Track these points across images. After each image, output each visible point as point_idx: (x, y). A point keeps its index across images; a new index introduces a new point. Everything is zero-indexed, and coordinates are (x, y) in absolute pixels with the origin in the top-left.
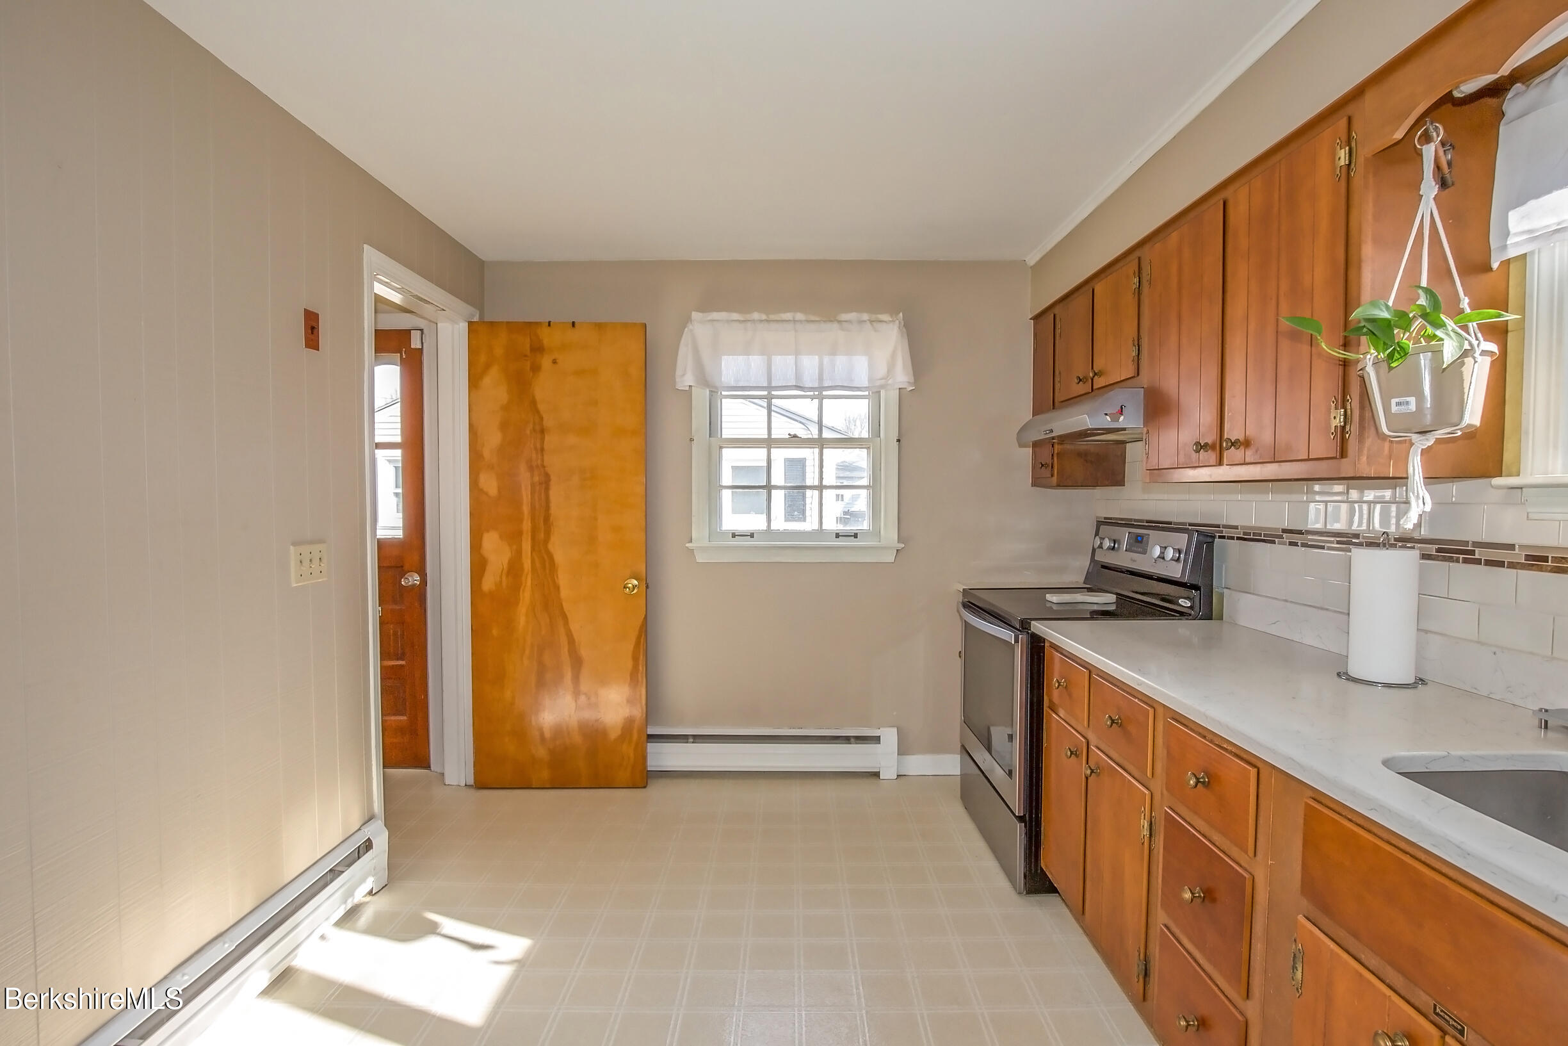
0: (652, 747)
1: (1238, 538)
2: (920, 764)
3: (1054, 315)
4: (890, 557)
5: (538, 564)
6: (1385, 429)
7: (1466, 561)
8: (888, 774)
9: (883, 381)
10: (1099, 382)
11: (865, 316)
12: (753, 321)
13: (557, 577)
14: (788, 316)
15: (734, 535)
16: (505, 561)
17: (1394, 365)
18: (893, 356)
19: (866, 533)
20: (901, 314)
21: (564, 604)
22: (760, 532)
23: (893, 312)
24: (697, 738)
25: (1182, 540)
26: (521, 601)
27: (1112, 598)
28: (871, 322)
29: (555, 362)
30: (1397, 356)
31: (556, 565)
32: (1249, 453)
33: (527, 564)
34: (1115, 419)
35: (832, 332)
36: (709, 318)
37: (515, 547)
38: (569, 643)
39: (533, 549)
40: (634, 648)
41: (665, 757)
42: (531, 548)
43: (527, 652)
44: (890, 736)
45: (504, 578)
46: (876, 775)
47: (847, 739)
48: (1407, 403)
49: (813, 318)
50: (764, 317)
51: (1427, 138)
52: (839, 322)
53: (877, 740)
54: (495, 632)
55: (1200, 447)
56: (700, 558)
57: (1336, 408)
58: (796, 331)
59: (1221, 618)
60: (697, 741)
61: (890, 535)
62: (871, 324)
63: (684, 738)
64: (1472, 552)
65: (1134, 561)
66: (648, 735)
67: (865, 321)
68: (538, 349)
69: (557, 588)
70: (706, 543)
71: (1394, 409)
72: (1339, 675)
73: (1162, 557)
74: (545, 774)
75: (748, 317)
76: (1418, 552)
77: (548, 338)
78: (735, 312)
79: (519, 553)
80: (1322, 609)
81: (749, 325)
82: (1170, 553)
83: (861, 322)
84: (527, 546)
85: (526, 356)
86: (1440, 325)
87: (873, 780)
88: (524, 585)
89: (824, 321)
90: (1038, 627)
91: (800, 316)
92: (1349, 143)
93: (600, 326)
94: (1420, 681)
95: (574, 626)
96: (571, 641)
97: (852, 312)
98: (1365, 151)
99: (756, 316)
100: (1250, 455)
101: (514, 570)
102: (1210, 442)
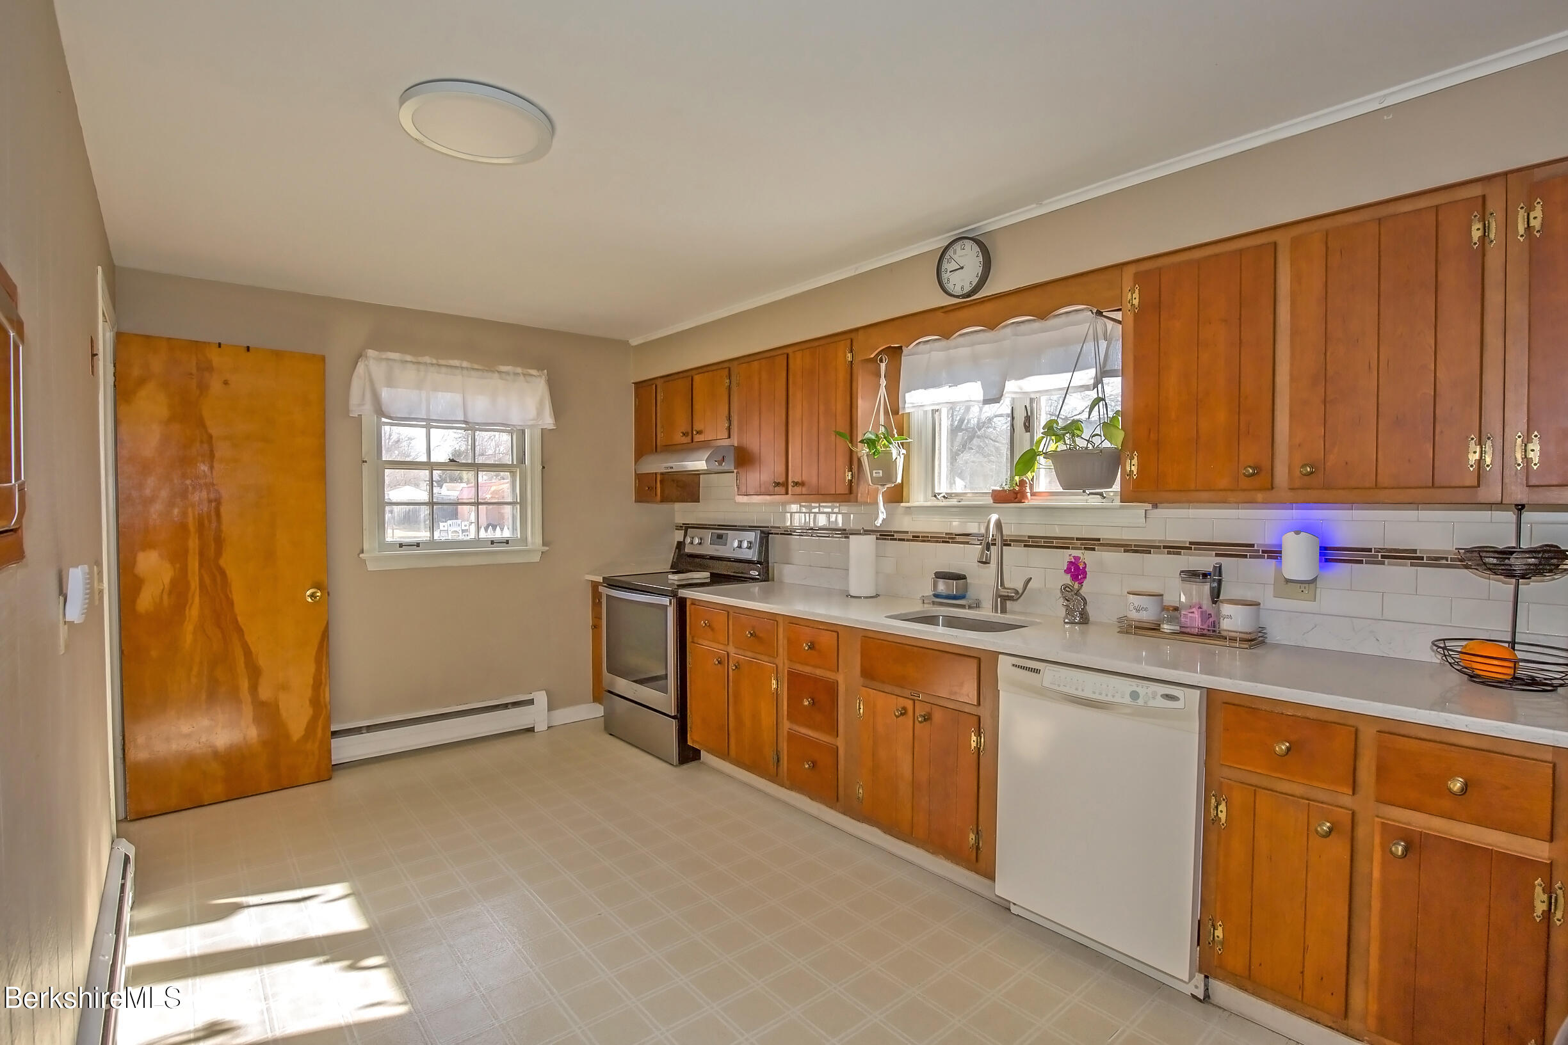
0: (335, 743)
1: (781, 534)
2: (567, 715)
3: (656, 386)
4: (536, 558)
5: (207, 581)
6: (871, 484)
7: (891, 539)
8: (541, 727)
9: (534, 421)
10: (698, 438)
11: (519, 370)
12: (426, 364)
13: (231, 592)
14: (456, 363)
15: (401, 545)
16: (167, 580)
17: (875, 457)
18: (541, 403)
19: (516, 541)
20: (546, 371)
21: (239, 619)
22: (425, 543)
23: (540, 368)
24: (369, 729)
25: (751, 536)
26: (188, 619)
27: (707, 574)
28: (524, 375)
29: (226, 383)
30: (876, 453)
31: (229, 581)
32: (804, 489)
33: (194, 583)
34: (720, 464)
35: (495, 381)
36: (384, 357)
37: (178, 566)
38: (245, 655)
39: (201, 565)
40: (316, 654)
41: (346, 750)
42: (199, 565)
43: (195, 669)
44: (541, 698)
45: (165, 597)
46: (531, 730)
47: (505, 706)
48: (879, 473)
49: (476, 366)
50: (434, 361)
51: (881, 361)
52: (500, 372)
53: (531, 702)
54: (154, 654)
55: (777, 484)
56: (371, 567)
57: (848, 471)
58: (463, 376)
59: (774, 580)
60: (370, 731)
61: (535, 539)
62: (524, 377)
63: (358, 731)
64: (893, 536)
65: (718, 550)
66: (332, 732)
67: (518, 374)
68: (207, 368)
69: (231, 603)
70: (377, 554)
71: (874, 475)
72: (847, 596)
73: (740, 547)
74: (219, 789)
75: (421, 359)
76: (875, 536)
77: (215, 357)
78: (410, 354)
79: (185, 570)
80: (829, 568)
81: (422, 368)
82: (745, 544)
83: (517, 374)
84: (194, 564)
85: (191, 374)
86: (891, 443)
87: (530, 734)
88: (189, 603)
89: (487, 370)
90: (684, 593)
91: (465, 364)
92: (852, 352)
93: (278, 355)
94: (877, 596)
95: (250, 639)
96: (248, 653)
97: (508, 365)
98: (860, 357)
99: (427, 359)
100: (804, 490)
101: (179, 589)
102: (781, 481)
